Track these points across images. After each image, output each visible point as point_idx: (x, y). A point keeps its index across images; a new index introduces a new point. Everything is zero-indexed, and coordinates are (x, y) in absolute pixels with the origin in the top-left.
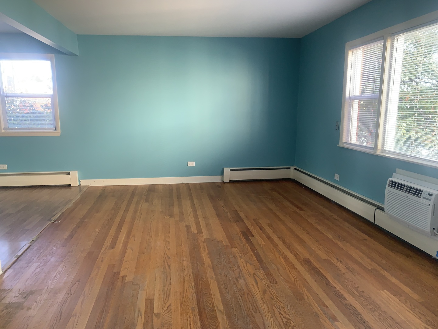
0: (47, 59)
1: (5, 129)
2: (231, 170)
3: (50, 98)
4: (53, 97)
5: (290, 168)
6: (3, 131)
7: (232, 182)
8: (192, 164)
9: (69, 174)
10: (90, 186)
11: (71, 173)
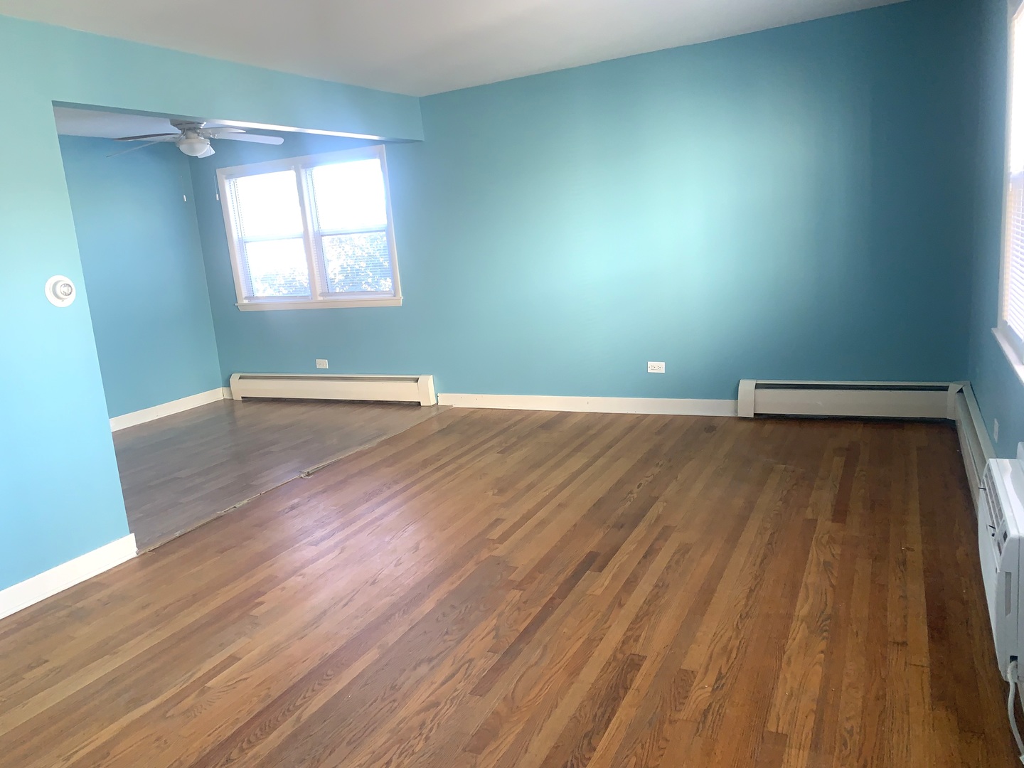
0: (373, 157)
1: (322, 294)
2: (758, 386)
3: (384, 233)
4: (387, 230)
5: (945, 389)
6: (320, 298)
7: (759, 417)
8: (657, 367)
9: (417, 380)
10: (454, 406)
11: (421, 378)
